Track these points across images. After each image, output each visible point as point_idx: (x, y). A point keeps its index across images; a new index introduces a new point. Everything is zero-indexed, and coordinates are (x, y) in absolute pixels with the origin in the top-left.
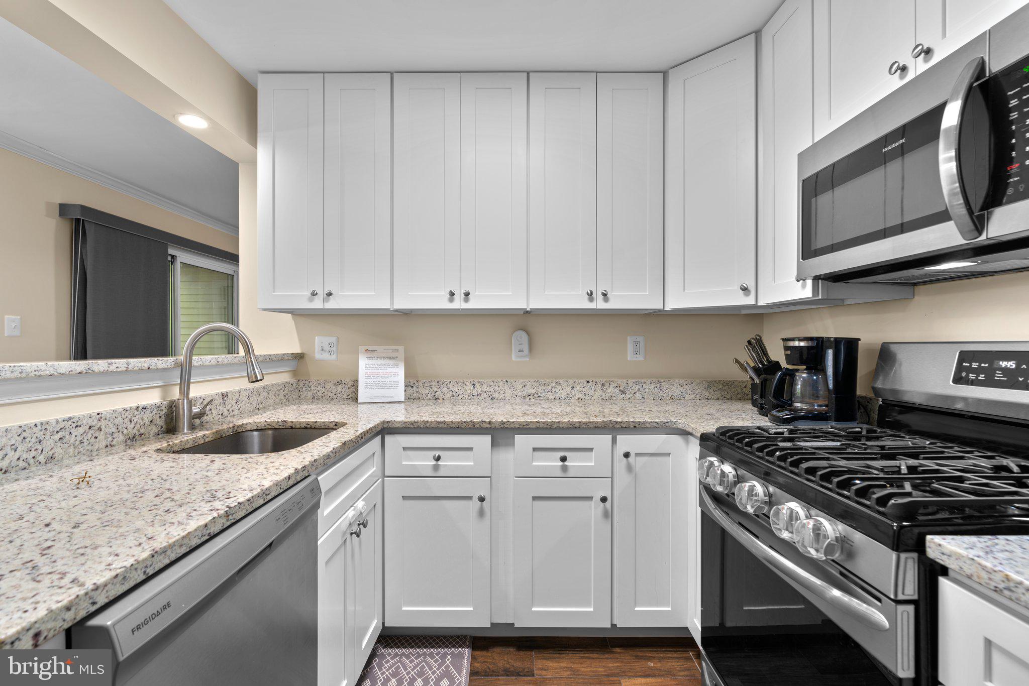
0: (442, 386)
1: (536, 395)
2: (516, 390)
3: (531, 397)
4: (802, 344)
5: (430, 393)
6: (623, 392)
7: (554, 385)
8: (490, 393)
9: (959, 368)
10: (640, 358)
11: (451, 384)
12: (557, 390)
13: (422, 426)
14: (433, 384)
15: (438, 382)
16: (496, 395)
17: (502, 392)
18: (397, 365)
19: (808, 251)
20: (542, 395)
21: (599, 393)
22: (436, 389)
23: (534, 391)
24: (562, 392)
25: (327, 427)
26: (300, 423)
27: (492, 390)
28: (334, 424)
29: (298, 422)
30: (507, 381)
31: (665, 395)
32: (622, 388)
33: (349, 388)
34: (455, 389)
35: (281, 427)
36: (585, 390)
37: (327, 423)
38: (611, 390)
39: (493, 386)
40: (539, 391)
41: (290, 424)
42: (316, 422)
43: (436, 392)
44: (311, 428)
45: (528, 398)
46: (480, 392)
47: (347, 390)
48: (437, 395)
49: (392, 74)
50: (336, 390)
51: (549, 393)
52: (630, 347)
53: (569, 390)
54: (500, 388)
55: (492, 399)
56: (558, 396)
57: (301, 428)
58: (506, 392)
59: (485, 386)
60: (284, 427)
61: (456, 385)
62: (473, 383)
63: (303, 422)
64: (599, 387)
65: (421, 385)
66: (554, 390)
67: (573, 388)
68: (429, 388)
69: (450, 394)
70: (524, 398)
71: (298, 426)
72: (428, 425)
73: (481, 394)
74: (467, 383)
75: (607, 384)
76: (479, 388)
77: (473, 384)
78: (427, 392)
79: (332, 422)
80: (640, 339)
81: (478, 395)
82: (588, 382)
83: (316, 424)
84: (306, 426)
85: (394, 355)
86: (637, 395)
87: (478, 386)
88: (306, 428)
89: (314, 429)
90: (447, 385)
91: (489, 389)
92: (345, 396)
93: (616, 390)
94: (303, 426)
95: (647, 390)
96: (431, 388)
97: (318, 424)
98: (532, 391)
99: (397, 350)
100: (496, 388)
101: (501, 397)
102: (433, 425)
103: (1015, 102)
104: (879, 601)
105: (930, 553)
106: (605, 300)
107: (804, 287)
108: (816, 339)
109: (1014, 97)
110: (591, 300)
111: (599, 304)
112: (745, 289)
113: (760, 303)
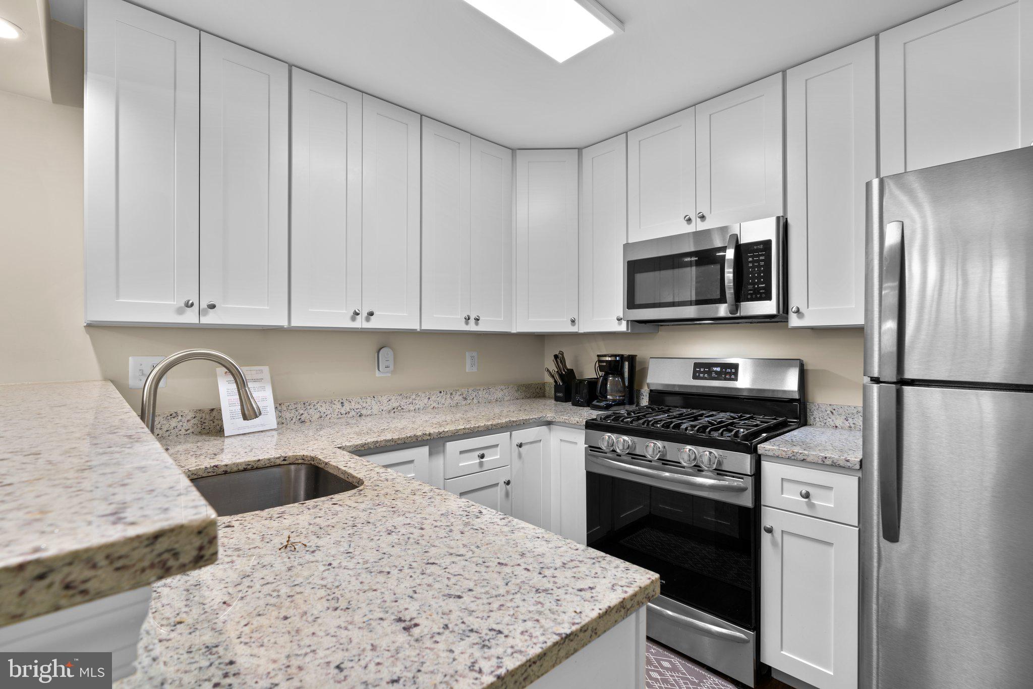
0: (309, 407)
1: (399, 408)
2: (382, 405)
3: (395, 410)
4: (610, 359)
5: (295, 416)
6: (465, 399)
7: (414, 397)
8: (358, 411)
9: (695, 372)
10: (475, 369)
11: (319, 404)
12: (417, 402)
13: (372, 447)
14: (299, 406)
15: (304, 404)
16: (364, 412)
17: (369, 408)
18: (263, 388)
19: (631, 303)
20: (404, 408)
21: (449, 401)
22: (302, 412)
23: (398, 404)
24: (420, 403)
25: (272, 464)
26: (237, 465)
27: (360, 407)
28: (282, 459)
29: (234, 464)
30: (374, 397)
31: (492, 399)
32: (464, 396)
33: (188, 421)
34: (323, 409)
35: (210, 474)
36: (438, 399)
37: (273, 460)
38: (457, 398)
39: (361, 403)
40: (402, 403)
41: (224, 469)
42: (259, 460)
43: (303, 414)
44: (253, 469)
45: (393, 411)
46: (348, 410)
47: (185, 424)
48: (303, 418)
49: (290, 65)
50: (167, 426)
51: (411, 405)
52: (468, 361)
53: (426, 401)
54: (367, 405)
55: (360, 416)
56: (417, 407)
57: (239, 471)
58: (373, 407)
59: (353, 403)
60: (215, 474)
61: (324, 405)
62: (341, 401)
63: (241, 464)
64: (449, 396)
65: (285, 409)
66: (414, 402)
67: (429, 398)
68: (293, 411)
69: (318, 415)
70: (389, 412)
71: (235, 469)
72: (378, 445)
73: (349, 412)
74: (335, 402)
75: (454, 393)
76: (347, 407)
77: (342, 403)
78: (292, 415)
79: (279, 458)
80: (475, 354)
81: (346, 413)
82: (441, 392)
83: (259, 463)
84: (245, 467)
85: (259, 376)
86: (475, 400)
87: (346, 404)
88: (245, 470)
89: (257, 468)
90: (314, 406)
91: (357, 406)
92: (183, 432)
93: (461, 397)
94: (241, 468)
95: (481, 396)
96: (297, 411)
97: (262, 462)
98: (396, 405)
99: (261, 371)
100: (364, 405)
101: (368, 413)
102: (383, 444)
103: (750, 259)
104: (742, 478)
105: (760, 452)
106: (477, 324)
107: (620, 324)
108: (618, 355)
109: (750, 257)
110: (467, 323)
111: (472, 327)
112: (573, 321)
113: (581, 331)
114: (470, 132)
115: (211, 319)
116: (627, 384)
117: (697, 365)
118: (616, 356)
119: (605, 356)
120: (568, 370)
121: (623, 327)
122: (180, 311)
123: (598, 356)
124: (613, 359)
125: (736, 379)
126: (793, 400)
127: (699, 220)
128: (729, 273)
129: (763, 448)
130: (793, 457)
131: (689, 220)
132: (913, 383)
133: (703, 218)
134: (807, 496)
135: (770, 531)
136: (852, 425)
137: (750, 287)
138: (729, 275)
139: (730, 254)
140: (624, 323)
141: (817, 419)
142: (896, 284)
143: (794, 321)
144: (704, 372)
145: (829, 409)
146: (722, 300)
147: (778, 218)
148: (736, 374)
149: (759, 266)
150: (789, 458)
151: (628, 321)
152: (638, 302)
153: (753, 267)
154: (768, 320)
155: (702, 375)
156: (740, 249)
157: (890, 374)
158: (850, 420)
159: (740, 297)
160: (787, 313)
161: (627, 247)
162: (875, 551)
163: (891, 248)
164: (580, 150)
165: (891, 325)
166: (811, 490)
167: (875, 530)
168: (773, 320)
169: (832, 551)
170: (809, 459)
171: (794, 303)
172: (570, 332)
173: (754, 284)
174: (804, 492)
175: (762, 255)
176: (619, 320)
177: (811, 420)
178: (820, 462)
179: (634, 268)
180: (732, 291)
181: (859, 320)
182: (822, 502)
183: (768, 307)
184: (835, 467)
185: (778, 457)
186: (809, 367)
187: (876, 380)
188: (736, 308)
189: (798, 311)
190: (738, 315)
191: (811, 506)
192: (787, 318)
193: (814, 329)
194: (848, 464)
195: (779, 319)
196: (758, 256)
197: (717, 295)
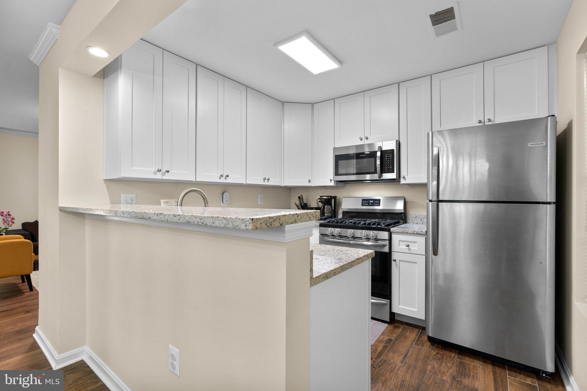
4: (326, 198)
9: (362, 203)
10: (262, 203)
19: (337, 173)
49: (197, 65)
52: (259, 199)
80: (262, 196)
103: (386, 156)
104: (385, 241)
105: (391, 231)
106: (268, 182)
107: (331, 182)
108: (330, 196)
109: (386, 155)
110: (264, 181)
111: (266, 183)
112: (309, 181)
113: (313, 185)
114: (266, 94)
115: (167, 177)
116: (333, 209)
117: (363, 200)
118: (328, 196)
119: (324, 196)
120: (304, 203)
121: (332, 184)
122: (155, 173)
123: (320, 196)
125: (379, 205)
126: (401, 213)
127: (365, 139)
128: (378, 161)
129: (392, 229)
130: (403, 232)
131: (361, 139)
132: (442, 201)
133: (367, 138)
134: (408, 246)
135: (395, 261)
136: (423, 222)
137: (386, 168)
138: (378, 162)
139: (379, 154)
140: (333, 182)
141: (410, 221)
142: (437, 168)
143: (403, 181)
144: (366, 203)
145: (415, 216)
146: (375, 172)
147: (397, 141)
148: (379, 203)
149: (390, 159)
151: (334, 181)
152: (340, 173)
153: (387, 160)
154: (393, 181)
155: (365, 204)
156: (382, 152)
157: (435, 199)
158: (422, 220)
159: (382, 171)
160: (400, 178)
161: (335, 149)
162: (431, 259)
163: (435, 155)
164: (312, 104)
165: (435, 183)
166: (409, 244)
167: (431, 252)
168: (395, 181)
169: (417, 265)
170: (408, 232)
171: (402, 175)
172: (308, 186)
173: (387, 166)
174: (407, 244)
175: (391, 155)
176: (331, 180)
177: (408, 221)
178: (413, 233)
179: (338, 158)
180: (379, 169)
181: (425, 181)
182: (414, 248)
183: (392, 176)
184: (418, 234)
185: (398, 232)
186: (407, 200)
187: (431, 201)
188: (381, 176)
189: (404, 177)
190: (382, 178)
191: (409, 249)
192: (400, 180)
193: (409, 185)
194: (422, 233)
195: (397, 181)
196: (389, 155)
197: (373, 171)
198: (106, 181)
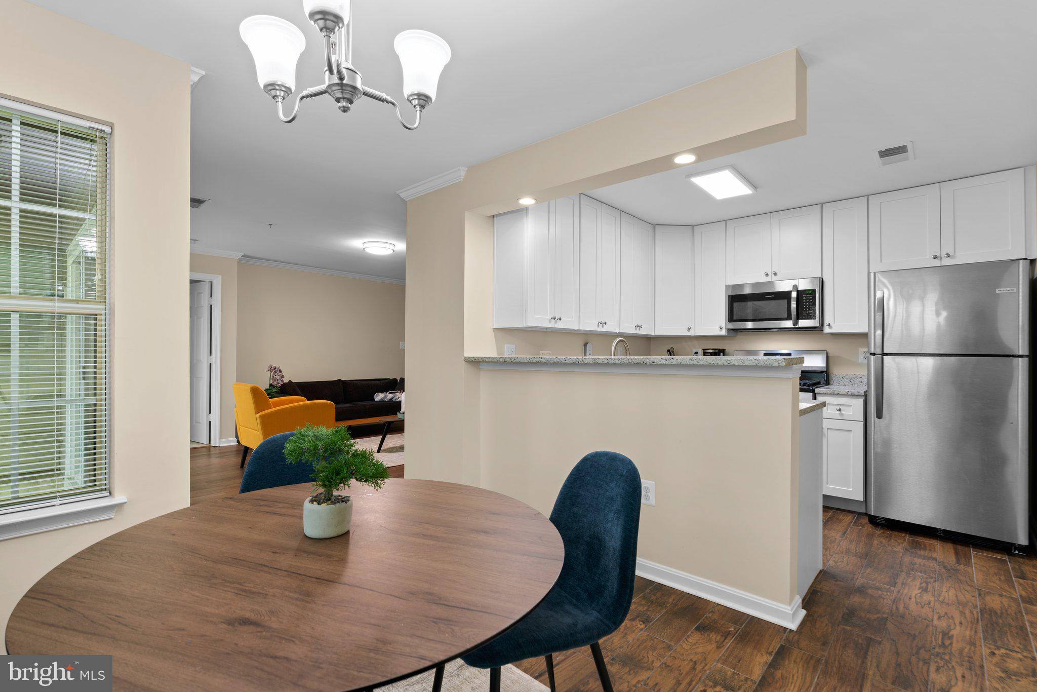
4: (711, 351)
19: (731, 318)
103: (804, 298)
105: (816, 392)
106: (640, 330)
107: (721, 331)
108: (717, 349)
110: (636, 329)
111: (637, 332)
112: (689, 329)
113: (693, 335)
114: (637, 217)
115: (558, 325)
117: (765, 354)
118: (715, 349)
119: (709, 349)
121: (723, 333)
122: (549, 321)
123: (703, 349)
124: (713, 351)
126: (822, 372)
127: (772, 275)
128: (793, 304)
129: (817, 390)
130: (833, 393)
131: (767, 275)
132: (887, 354)
133: (775, 274)
134: (840, 410)
136: (853, 384)
137: (804, 312)
138: (794, 305)
139: (794, 295)
140: (724, 330)
141: (835, 382)
142: (882, 314)
143: (827, 330)
145: (841, 376)
146: (789, 318)
147: (819, 277)
149: (809, 302)
150: (831, 394)
151: (726, 329)
152: (735, 318)
153: (806, 302)
154: (813, 329)
156: (798, 292)
157: (879, 351)
158: (852, 381)
159: (799, 317)
160: (823, 325)
161: (727, 286)
162: (873, 422)
163: (879, 298)
164: (693, 226)
165: (879, 332)
166: (842, 407)
167: (873, 415)
168: (817, 329)
169: (851, 434)
170: (841, 393)
171: (826, 322)
173: (806, 310)
174: (838, 408)
175: (811, 296)
176: (721, 328)
177: (831, 382)
178: (846, 394)
179: (733, 299)
180: (795, 314)
181: (865, 330)
182: (847, 412)
183: (813, 323)
184: (853, 395)
185: (825, 394)
186: (830, 355)
187: (874, 354)
188: (796, 323)
189: (829, 325)
190: (798, 326)
191: (842, 415)
192: (823, 329)
193: (832, 334)
194: (859, 393)
195: (819, 329)
196: (809, 297)
197: (786, 316)
198: (496, 329)
